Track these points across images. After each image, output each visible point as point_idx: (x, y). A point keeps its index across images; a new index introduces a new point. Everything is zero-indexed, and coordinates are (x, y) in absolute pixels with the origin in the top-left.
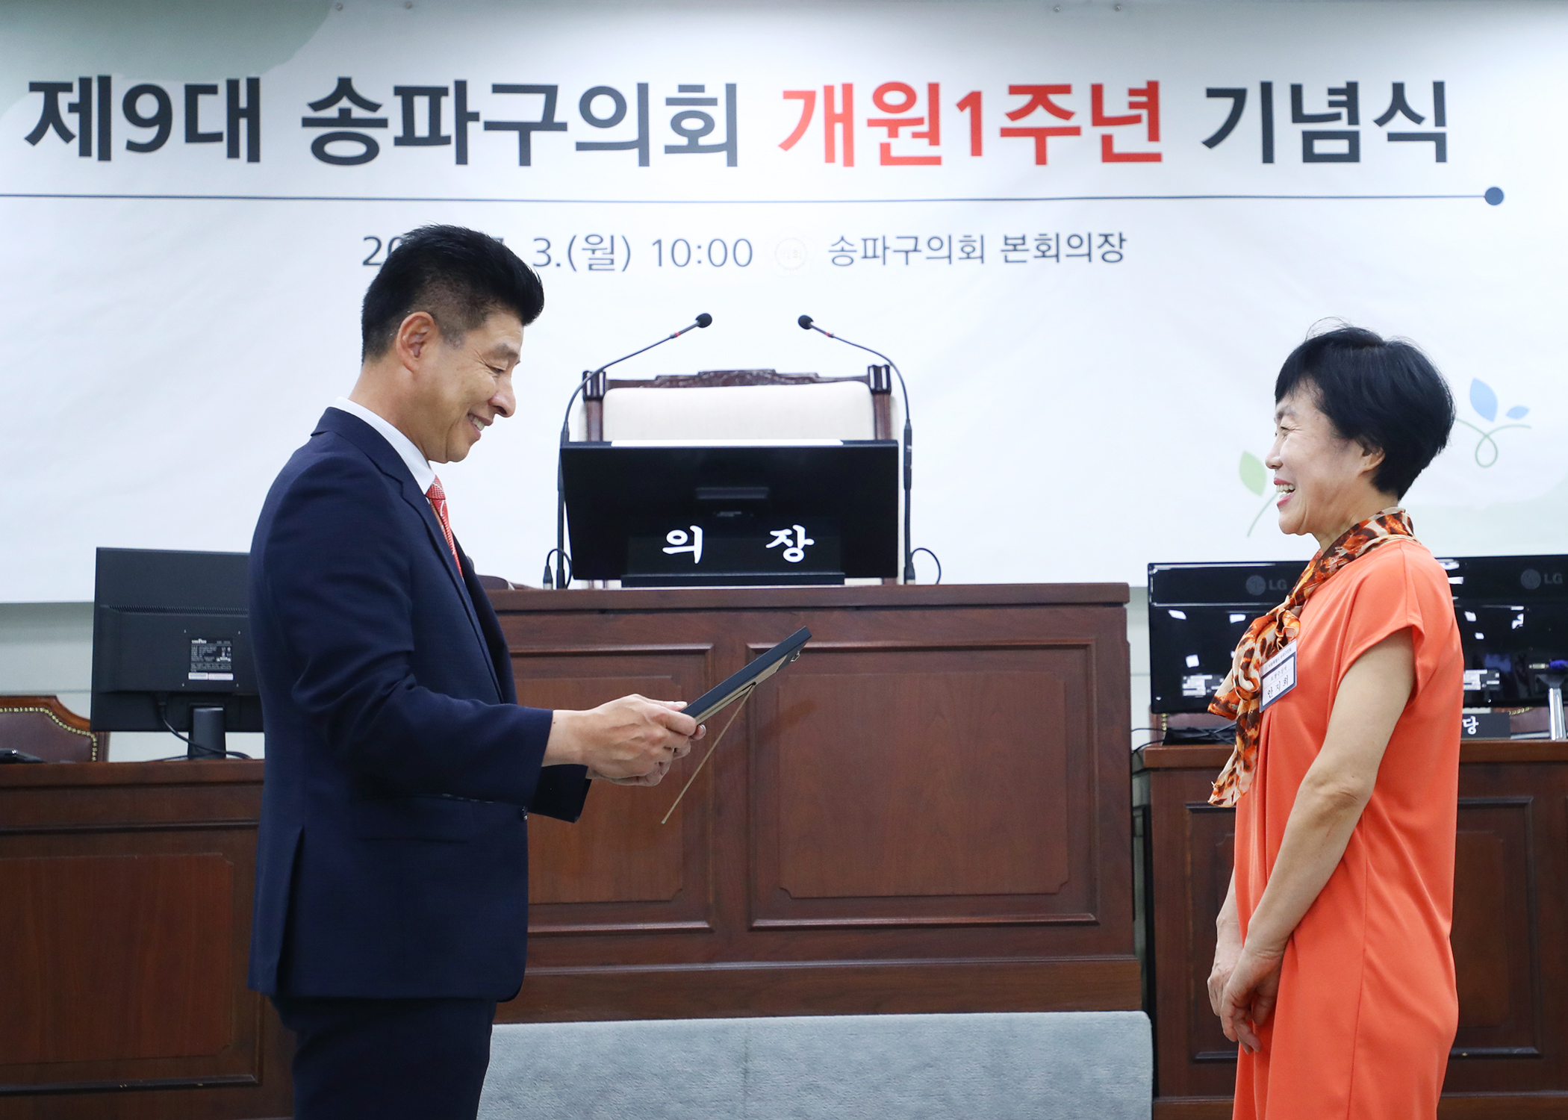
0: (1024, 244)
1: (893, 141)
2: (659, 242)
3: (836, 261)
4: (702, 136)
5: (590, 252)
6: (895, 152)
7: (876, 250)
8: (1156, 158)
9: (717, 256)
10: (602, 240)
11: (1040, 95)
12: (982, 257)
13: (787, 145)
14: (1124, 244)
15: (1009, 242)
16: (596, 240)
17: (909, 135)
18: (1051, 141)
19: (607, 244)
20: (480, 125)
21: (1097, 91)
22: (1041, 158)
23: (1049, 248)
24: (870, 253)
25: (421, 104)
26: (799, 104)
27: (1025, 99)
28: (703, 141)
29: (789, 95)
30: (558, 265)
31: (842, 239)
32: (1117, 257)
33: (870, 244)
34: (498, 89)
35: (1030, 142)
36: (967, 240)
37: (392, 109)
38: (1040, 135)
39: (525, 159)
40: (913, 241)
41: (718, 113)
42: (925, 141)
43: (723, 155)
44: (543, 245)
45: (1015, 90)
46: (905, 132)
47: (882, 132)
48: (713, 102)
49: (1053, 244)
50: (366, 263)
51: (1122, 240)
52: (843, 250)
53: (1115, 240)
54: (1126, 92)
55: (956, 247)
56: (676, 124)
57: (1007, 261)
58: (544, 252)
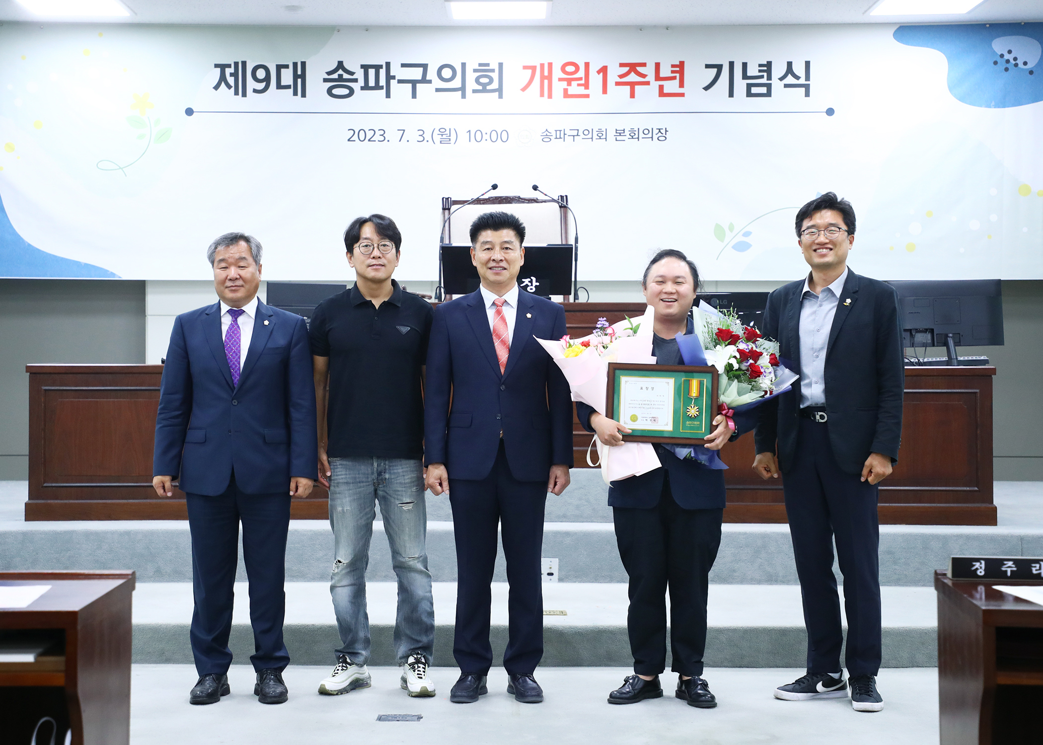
0: (624, 133)
1: (569, 87)
2: (469, 131)
3: (544, 140)
4: (489, 85)
5: (441, 136)
6: (570, 93)
7: (561, 135)
8: (682, 95)
9: (494, 137)
10: (446, 130)
11: (633, 67)
12: (606, 138)
13: (524, 89)
14: (667, 132)
15: (617, 132)
16: (444, 130)
17: (576, 85)
18: (637, 87)
19: (448, 132)
20: (396, 81)
21: (658, 65)
22: (632, 95)
23: (635, 134)
24: (558, 137)
25: (372, 72)
26: (529, 72)
27: (626, 69)
28: (488, 88)
29: (525, 67)
30: (427, 141)
31: (547, 130)
32: (664, 138)
33: (558, 132)
34: (403, 65)
35: (628, 88)
36: (600, 131)
37: (359, 74)
38: (632, 85)
39: (414, 95)
40: (577, 131)
41: (495, 76)
42: (583, 87)
43: (497, 93)
44: (421, 133)
45: (622, 65)
46: (574, 83)
47: (565, 83)
48: (493, 71)
49: (637, 133)
50: (349, 140)
51: (666, 131)
52: (547, 135)
53: (663, 131)
54: (670, 66)
55: (595, 133)
56: (477, 81)
57: (616, 140)
58: (421, 135)
